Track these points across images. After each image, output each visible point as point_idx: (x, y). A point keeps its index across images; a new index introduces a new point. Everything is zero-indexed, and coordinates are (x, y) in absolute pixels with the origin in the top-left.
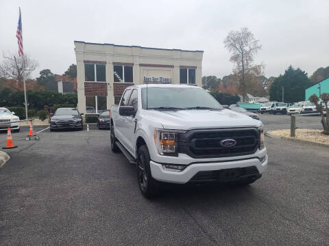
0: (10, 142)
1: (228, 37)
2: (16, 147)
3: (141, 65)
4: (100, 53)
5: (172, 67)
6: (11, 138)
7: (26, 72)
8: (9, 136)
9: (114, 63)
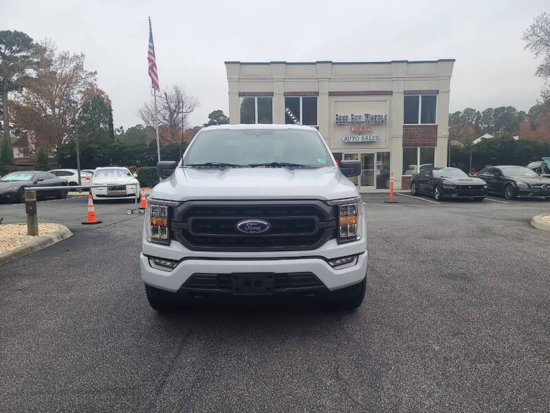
0: (92, 215)
1: (533, 27)
2: (101, 222)
3: (331, 94)
4: (263, 79)
5: (390, 93)
6: (92, 209)
7: (180, 115)
8: (91, 206)
9: (285, 94)
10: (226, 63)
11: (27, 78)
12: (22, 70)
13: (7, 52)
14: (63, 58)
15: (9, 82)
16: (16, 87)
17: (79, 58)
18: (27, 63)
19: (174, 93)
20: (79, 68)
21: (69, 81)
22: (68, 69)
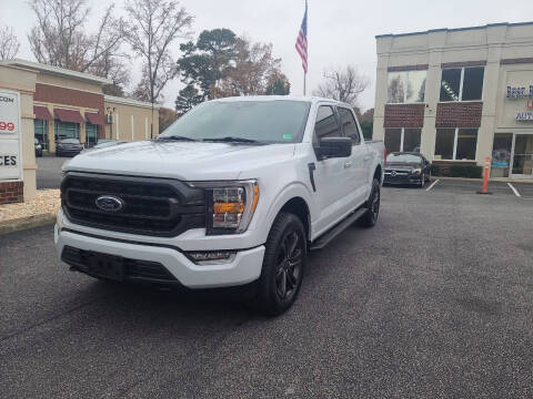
3: (504, 62)
4: (418, 51)
9: (443, 65)
10: (377, 37)
11: (230, 68)
12: (226, 62)
13: (217, 48)
14: (256, 49)
15: (218, 72)
16: (223, 76)
17: (268, 47)
18: (231, 55)
19: (346, 73)
20: (267, 56)
21: (258, 69)
22: (258, 58)
